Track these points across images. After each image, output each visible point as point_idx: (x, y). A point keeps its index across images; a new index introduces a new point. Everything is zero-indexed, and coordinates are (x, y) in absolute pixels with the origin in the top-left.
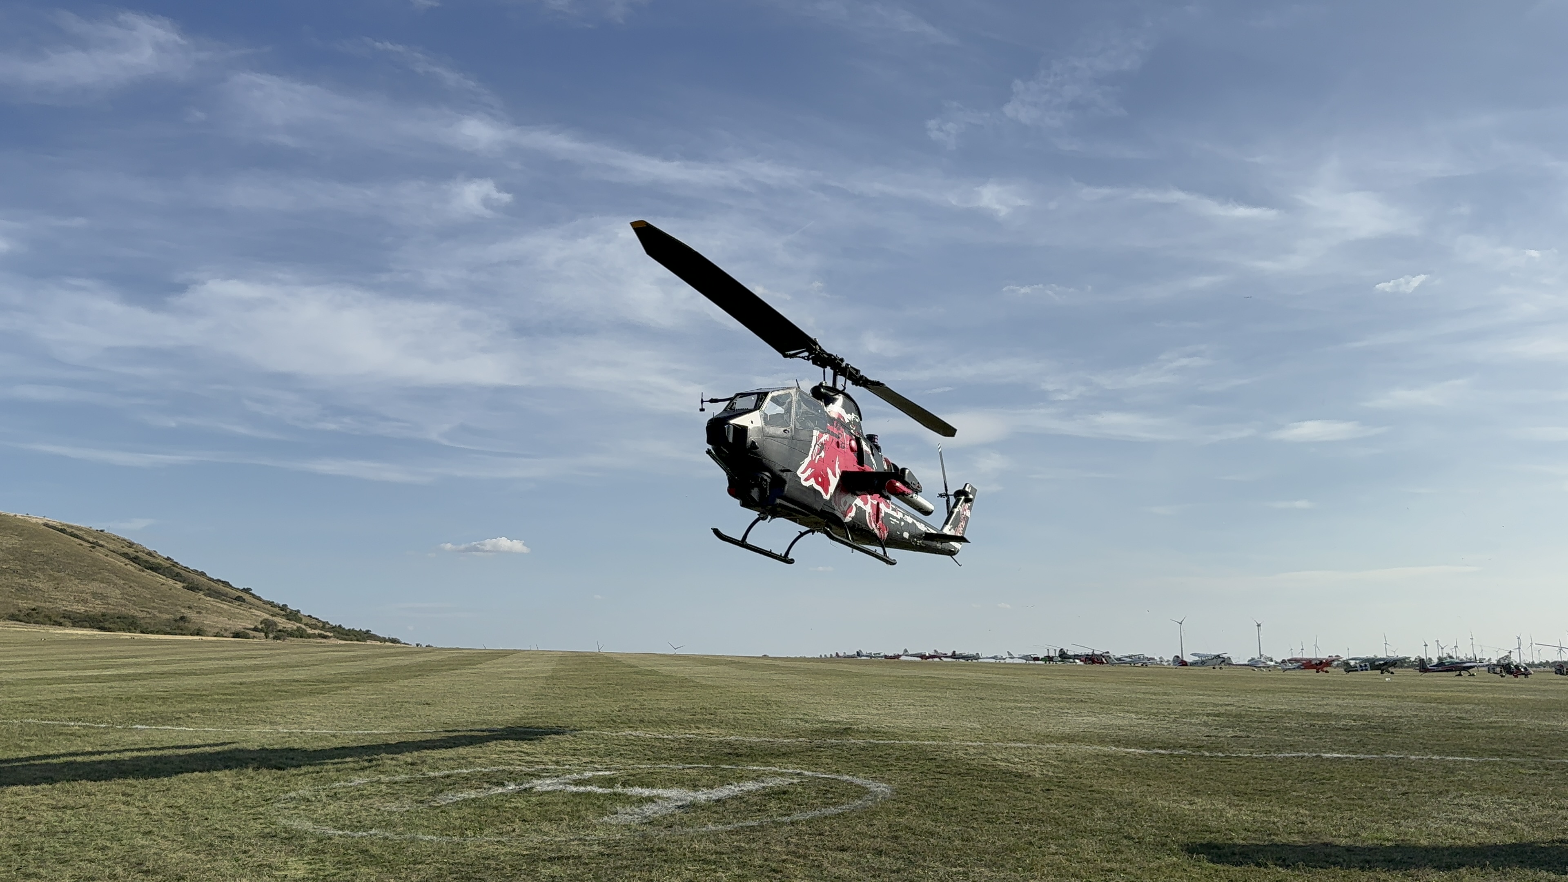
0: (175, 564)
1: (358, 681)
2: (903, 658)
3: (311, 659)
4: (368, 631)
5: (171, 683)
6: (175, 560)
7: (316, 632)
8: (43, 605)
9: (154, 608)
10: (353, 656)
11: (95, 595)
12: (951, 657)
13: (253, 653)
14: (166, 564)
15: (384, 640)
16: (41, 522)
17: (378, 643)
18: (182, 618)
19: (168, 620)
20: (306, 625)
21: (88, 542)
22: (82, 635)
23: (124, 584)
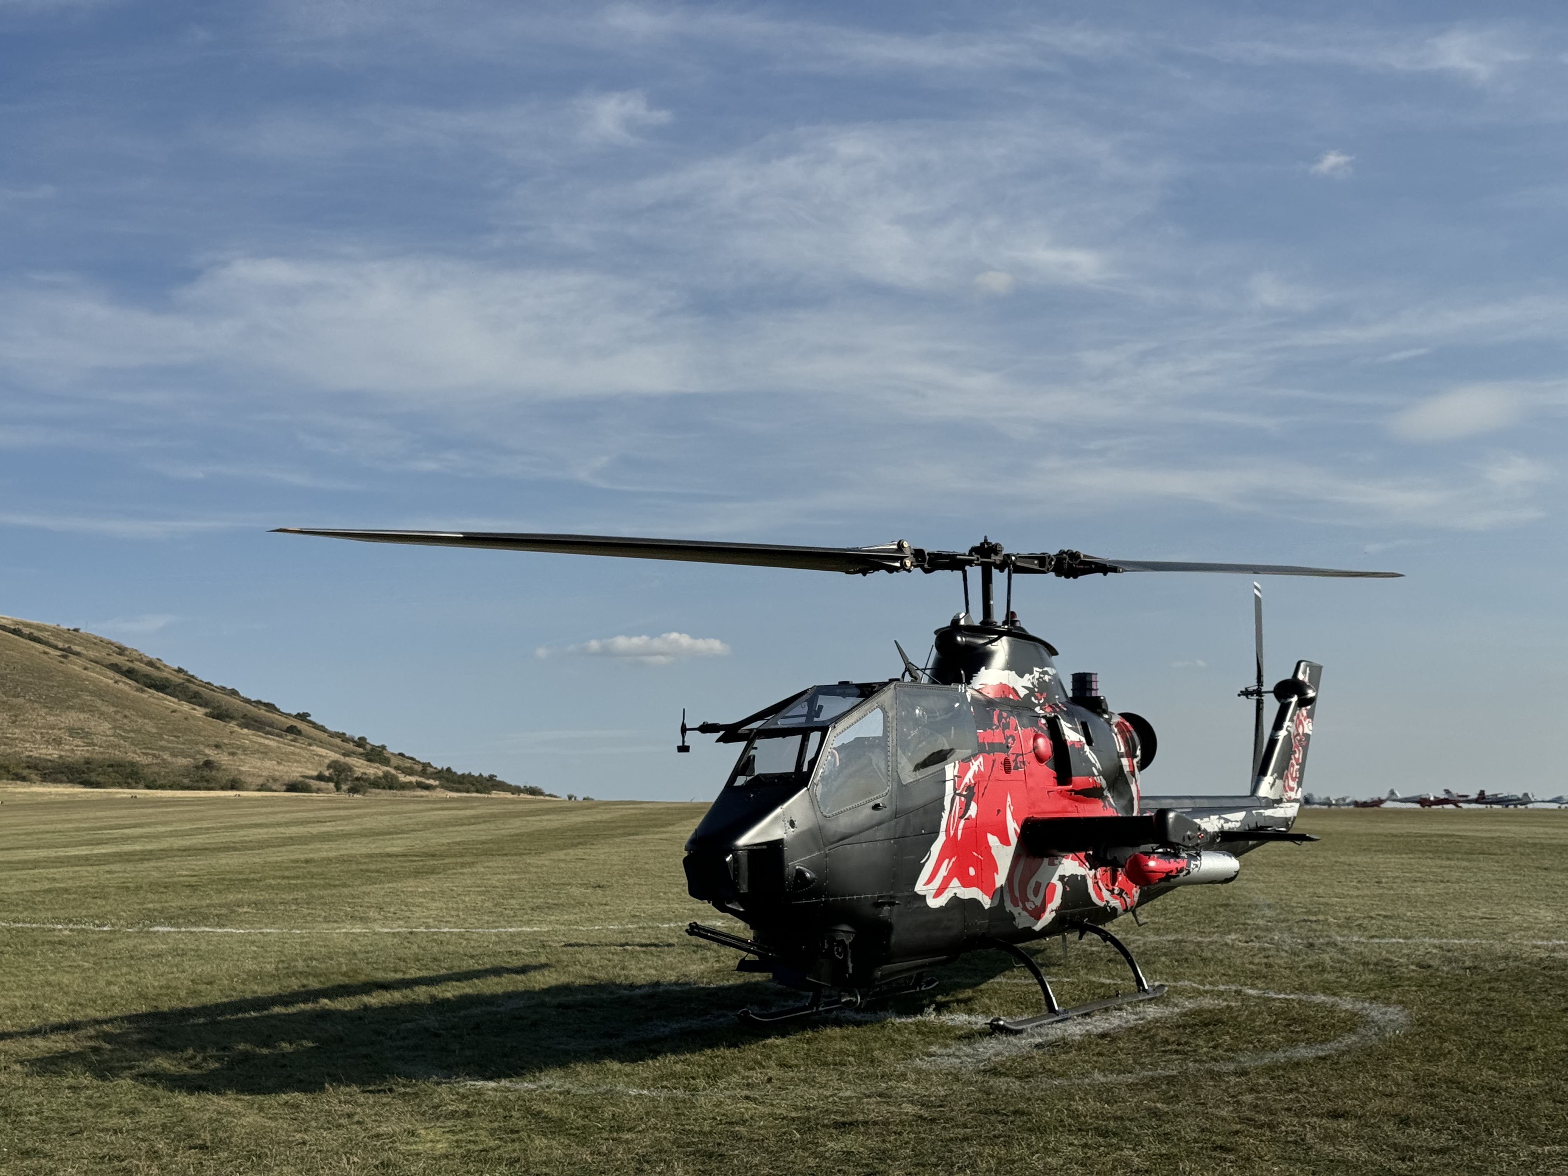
0: (191, 679)
3: (409, 821)
4: (492, 777)
6: (191, 673)
7: (413, 779)
9: (163, 749)
10: (473, 817)
11: (73, 732)
13: (325, 813)
14: (178, 679)
15: (516, 790)
17: (509, 795)
18: (208, 764)
19: (186, 767)
20: (397, 768)
22: (57, 794)
23: (116, 712)
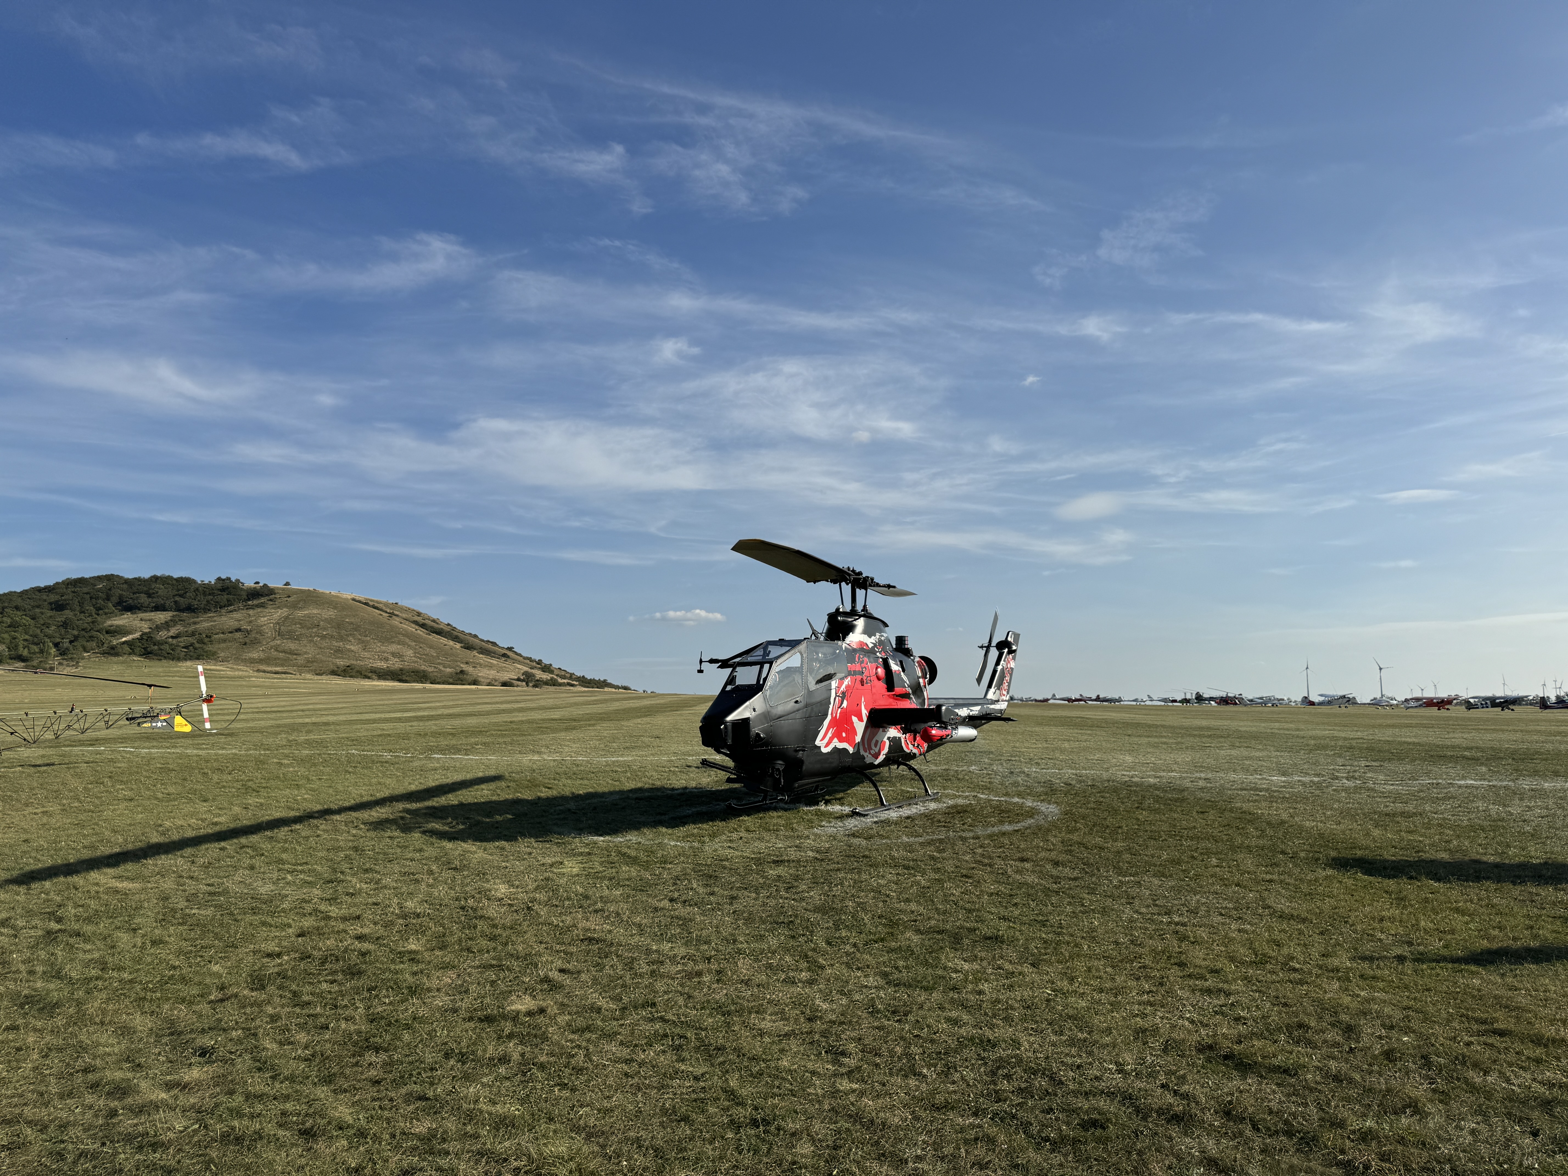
0: (454, 629)
1: (602, 719)
2: (1051, 701)
3: (563, 702)
4: (605, 681)
5: (457, 722)
6: (454, 626)
7: (566, 681)
8: (355, 662)
9: (439, 664)
10: (595, 701)
11: (393, 654)
12: (1095, 700)
13: (518, 698)
14: (447, 629)
15: (617, 687)
16: (349, 597)
17: (613, 690)
18: (462, 672)
19: (451, 673)
20: (557, 675)
21: (386, 612)
22: (386, 686)
23: (416, 645)
